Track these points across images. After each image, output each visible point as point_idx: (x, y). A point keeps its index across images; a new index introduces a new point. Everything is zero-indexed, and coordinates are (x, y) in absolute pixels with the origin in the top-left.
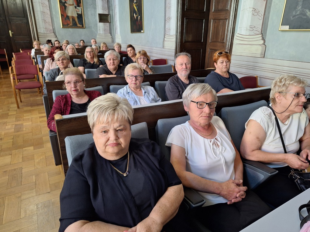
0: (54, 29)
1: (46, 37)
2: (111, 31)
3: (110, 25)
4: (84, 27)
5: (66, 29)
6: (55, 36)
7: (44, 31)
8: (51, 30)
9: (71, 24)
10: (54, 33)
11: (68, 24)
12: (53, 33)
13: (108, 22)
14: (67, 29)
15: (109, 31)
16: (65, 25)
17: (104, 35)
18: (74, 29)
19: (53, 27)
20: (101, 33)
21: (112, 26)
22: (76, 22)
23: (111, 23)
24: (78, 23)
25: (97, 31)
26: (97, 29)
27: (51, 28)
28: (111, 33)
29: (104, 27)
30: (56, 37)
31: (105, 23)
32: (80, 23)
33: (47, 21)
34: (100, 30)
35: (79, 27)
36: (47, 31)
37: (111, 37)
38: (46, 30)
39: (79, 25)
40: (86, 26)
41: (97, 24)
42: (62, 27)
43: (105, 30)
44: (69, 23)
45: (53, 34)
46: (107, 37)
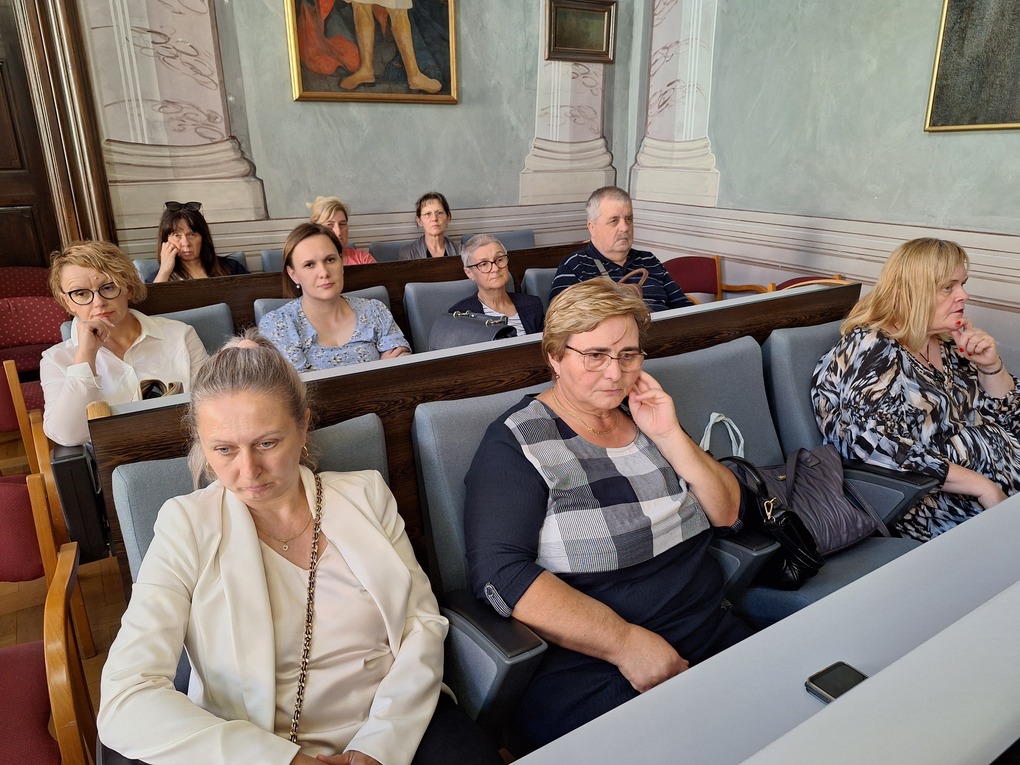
0: (233, 113)
1: (170, 173)
2: (610, 121)
3: (608, 81)
4: (454, 94)
5: (324, 107)
6: (243, 167)
7: (152, 125)
8: (211, 117)
9: (366, 73)
10: (237, 139)
11: (344, 72)
12: (228, 145)
13: (601, 57)
14: (337, 109)
15: (598, 120)
16: (322, 76)
17: (567, 148)
18: (381, 108)
19: (224, 95)
20: (555, 134)
21: (618, 85)
22: (398, 55)
23: (618, 67)
24: (412, 64)
25: (529, 121)
26: (532, 106)
27: (213, 101)
28: (606, 136)
29: (575, 91)
30: (252, 171)
31: (582, 68)
32: (431, 63)
33: (180, 41)
34: (546, 112)
35: (422, 98)
36: (182, 129)
37: (607, 158)
38: (167, 122)
39: (419, 80)
40: (464, 84)
41: (532, 73)
42: (296, 95)
43: (576, 114)
44: (350, 60)
45: (225, 152)
46: (584, 164)
